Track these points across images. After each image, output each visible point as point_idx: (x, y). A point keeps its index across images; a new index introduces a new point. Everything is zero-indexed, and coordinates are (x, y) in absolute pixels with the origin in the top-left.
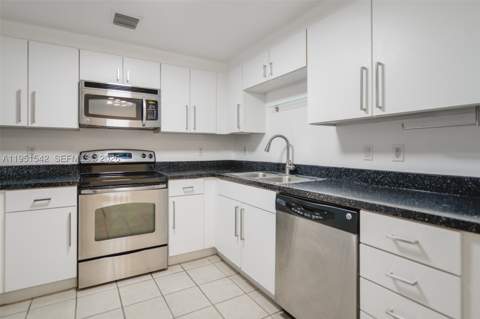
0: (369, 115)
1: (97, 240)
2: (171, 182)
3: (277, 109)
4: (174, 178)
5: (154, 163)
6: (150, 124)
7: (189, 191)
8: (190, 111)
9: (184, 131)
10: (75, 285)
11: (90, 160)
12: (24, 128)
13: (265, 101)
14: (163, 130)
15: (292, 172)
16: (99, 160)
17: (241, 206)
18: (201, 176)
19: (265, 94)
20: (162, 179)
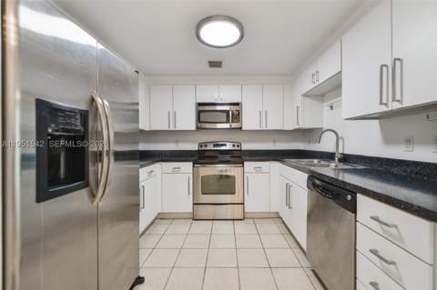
0: (390, 109)
1: (203, 193)
2: (245, 163)
3: (332, 107)
4: (247, 161)
5: (240, 150)
6: (234, 125)
7: (258, 170)
8: (263, 115)
9: (258, 128)
10: (191, 216)
11: (204, 148)
12: (178, 131)
13: (323, 101)
14: (243, 128)
15: (340, 160)
16: (208, 148)
17: (290, 183)
18: (268, 160)
19: (323, 95)
20: (240, 160)
